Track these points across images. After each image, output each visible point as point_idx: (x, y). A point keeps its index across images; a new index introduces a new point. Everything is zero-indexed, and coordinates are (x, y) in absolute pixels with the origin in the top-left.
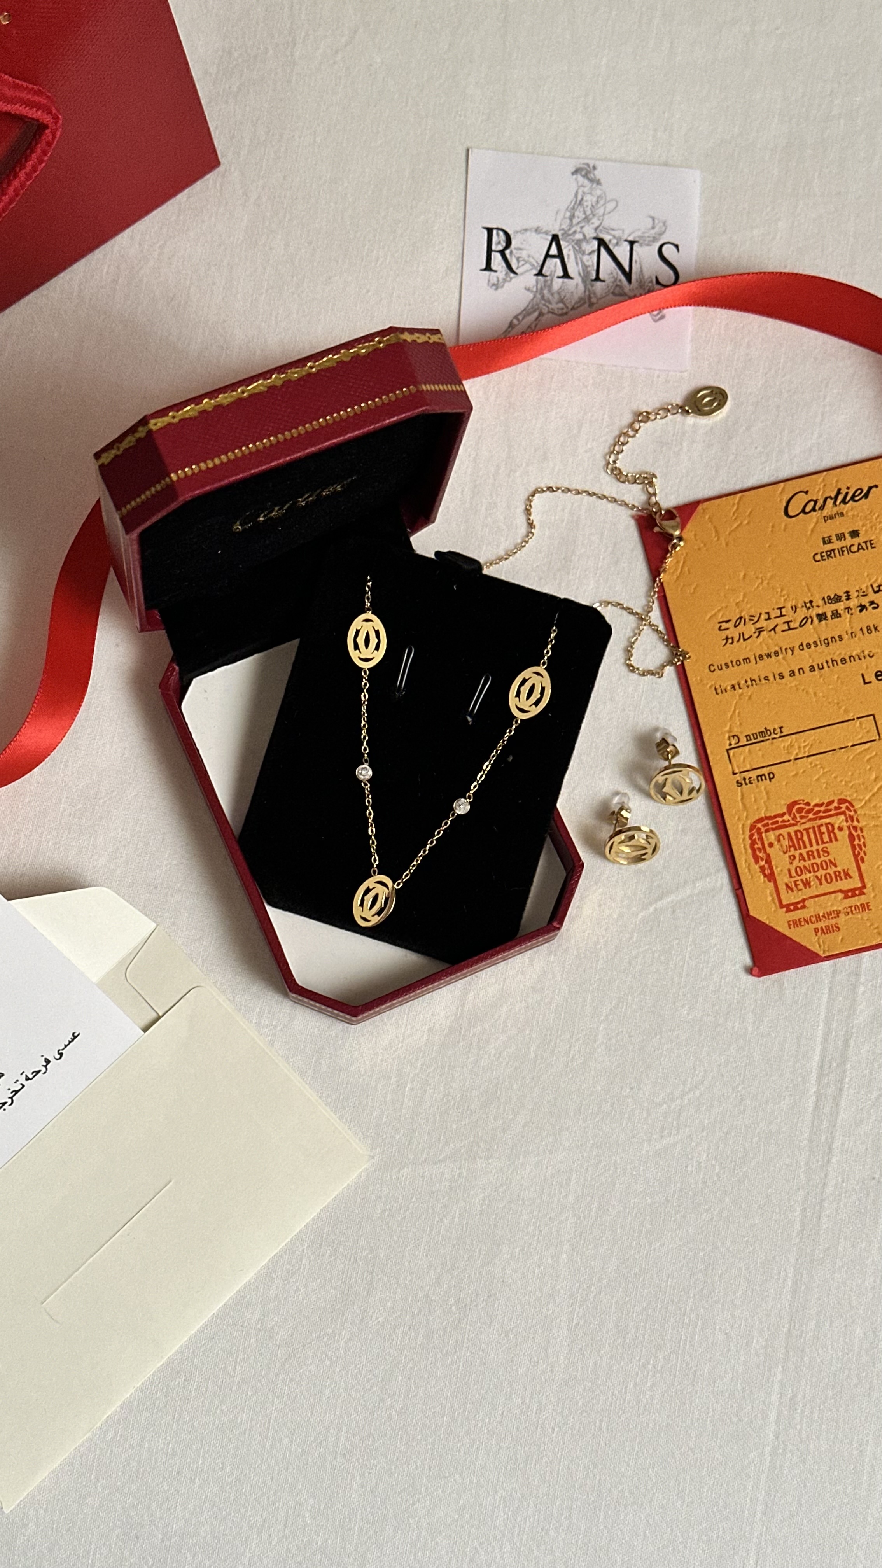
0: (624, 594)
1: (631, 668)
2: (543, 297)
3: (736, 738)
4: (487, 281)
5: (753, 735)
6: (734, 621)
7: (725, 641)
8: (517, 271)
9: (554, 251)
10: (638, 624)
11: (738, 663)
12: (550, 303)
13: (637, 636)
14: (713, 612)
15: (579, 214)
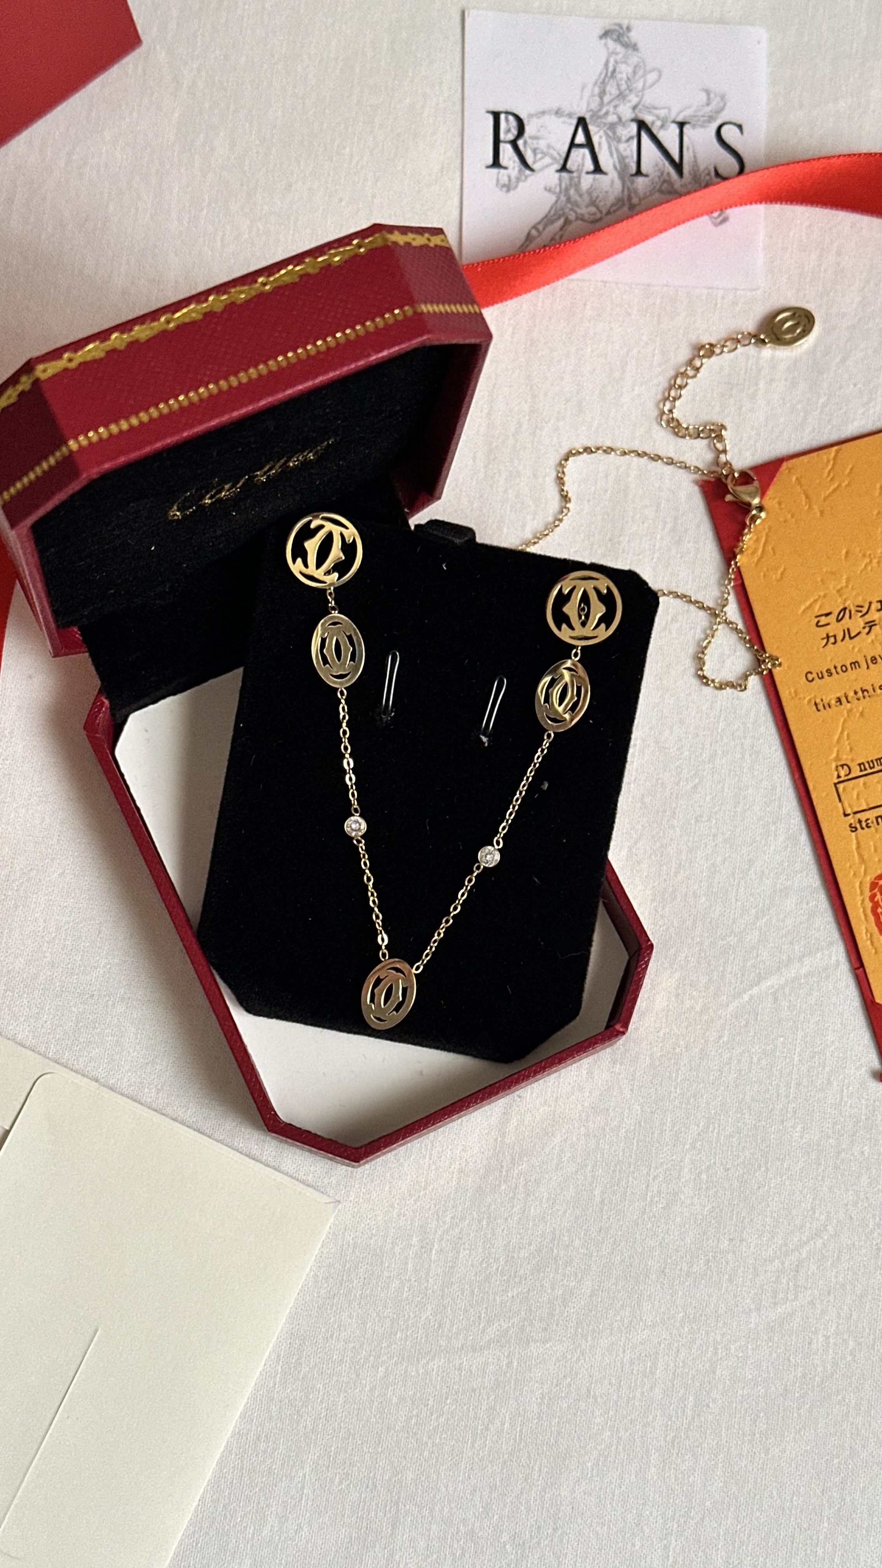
0: (690, 583)
1: (704, 680)
2: (569, 199)
3: (845, 767)
4: (494, 182)
5: (868, 762)
6: (836, 614)
7: (825, 641)
8: (534, 167)
9: (580, 138)
10: (711, 622)
11: (844, 668)
12: (578, 206)
13: (709, 639)
14: (808, 603)
15: (612, 89)
